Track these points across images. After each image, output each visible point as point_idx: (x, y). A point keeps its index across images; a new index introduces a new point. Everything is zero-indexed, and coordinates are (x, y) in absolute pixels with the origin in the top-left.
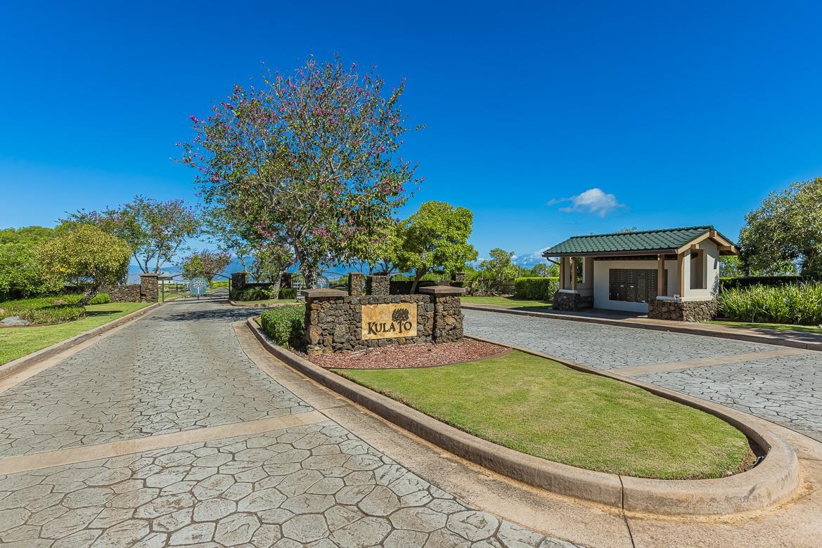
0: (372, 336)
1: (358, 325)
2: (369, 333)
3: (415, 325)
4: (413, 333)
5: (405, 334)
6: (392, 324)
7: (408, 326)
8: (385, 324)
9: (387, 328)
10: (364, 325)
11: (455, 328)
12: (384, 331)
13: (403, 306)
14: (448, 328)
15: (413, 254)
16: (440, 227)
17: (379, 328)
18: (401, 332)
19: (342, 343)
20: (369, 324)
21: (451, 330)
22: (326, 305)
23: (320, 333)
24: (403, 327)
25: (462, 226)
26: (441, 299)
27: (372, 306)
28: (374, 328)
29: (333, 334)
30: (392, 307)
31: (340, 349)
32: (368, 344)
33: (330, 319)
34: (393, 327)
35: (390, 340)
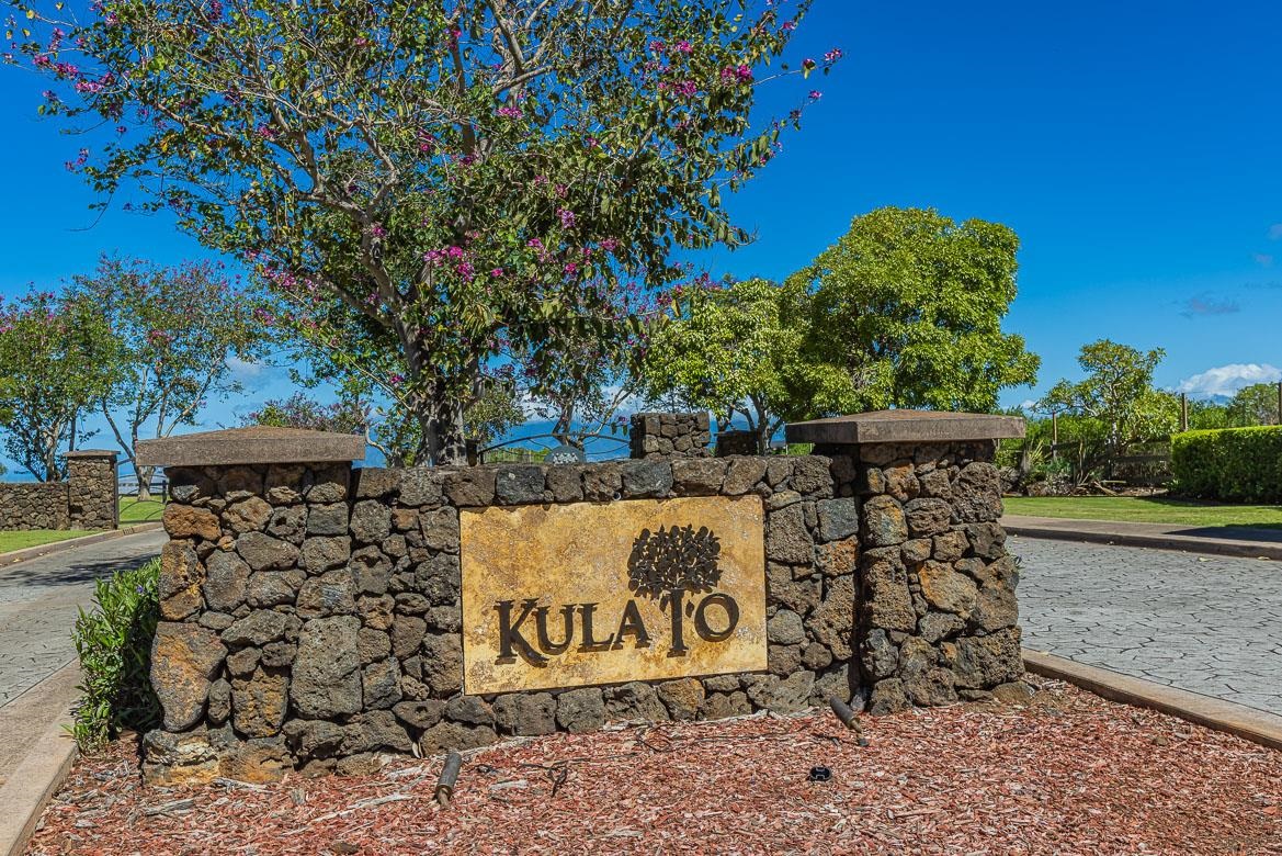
0: (522, 674)
1: (443, 616)
2: (505, 656)
3: (753, 612)
4: (746, 654)
5: (702, 661)
6: (631, 610)
7: (717, 618)
8: (588, 610)
9: (603, 628)
10: (476, 615)
11: (972, 627)
12: (589, 644)
13: (689, 513)
14: (935, 626)
15: (829, 368)
16: (911, 284)
17: (555, 631)
18: (678, 649)
19: (340, 719)
20: (504, 608)
21: (952, 636)
22: (252, 509)
23: (208, 662)
24: (688, 625)
25: (984, 276)
26: (898, 476)
27: (516, 516)
28: (528, 632)
29: (286, 670)
30: (626, 520)
31: (327, 750)
32: (497, 717)
33: (268, 586)
34: (633, 625)
35: (619, 695)
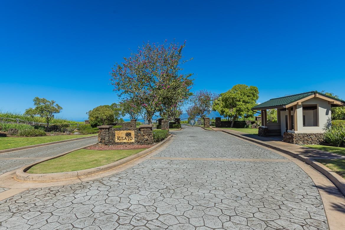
0: (119, 141)
1: (114, 137)
2: (118, 140)
3: (134, 138)
4: (133, 141)
5: (130, 141)
6: (125, 137)
7: (131, 138)
8: (123, 137)
9: (124, 138)
10: (116, 138)
11: (147, 140)
12: (123, 139)
13: (129, 131)
14: (145, 140)
17: (121, 139)
18: (128, 140)
19: (107, 143)
20: (118, 137)
21: (146, 140)
22: (103, 130)
23: (101, 139)
24: (129, 139)
26: (142, 129)
27: (119, 131)
28: (119, 138)
29: (104, 140)
30: (125, 132)
32: (118, 143)
33: (104, 135)
34: (126, 138)
35: (125, 143)
